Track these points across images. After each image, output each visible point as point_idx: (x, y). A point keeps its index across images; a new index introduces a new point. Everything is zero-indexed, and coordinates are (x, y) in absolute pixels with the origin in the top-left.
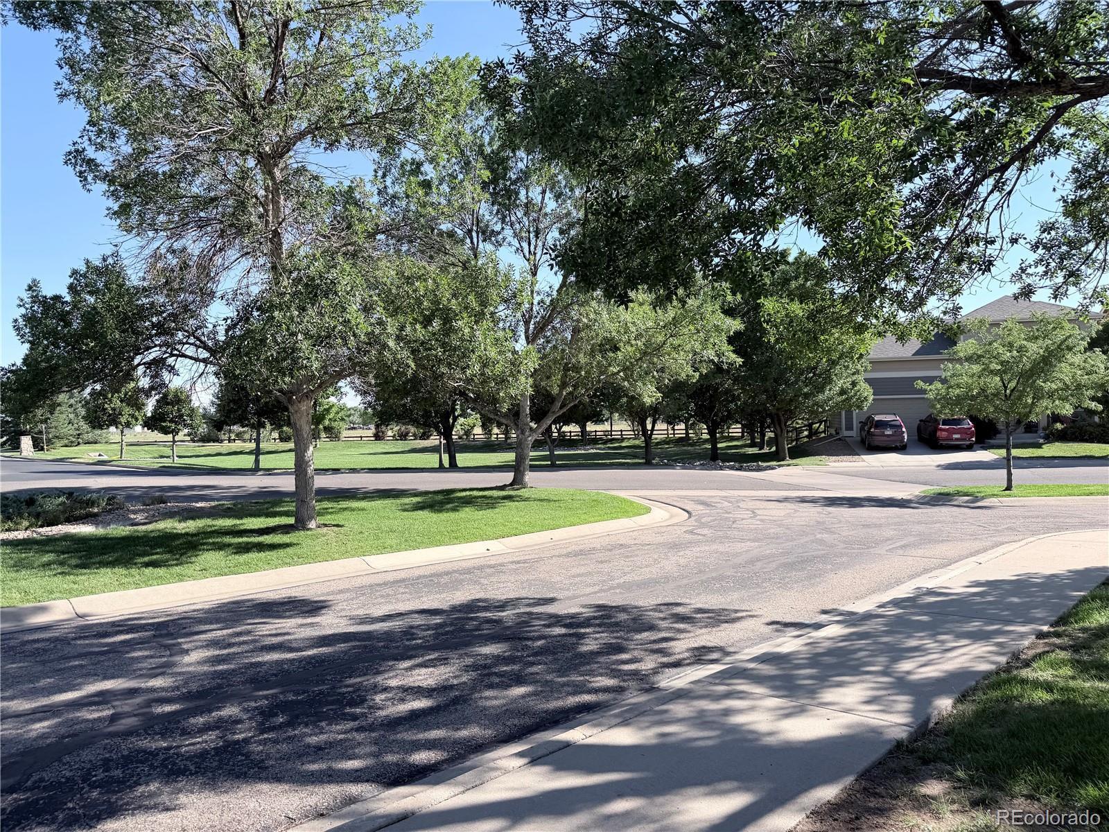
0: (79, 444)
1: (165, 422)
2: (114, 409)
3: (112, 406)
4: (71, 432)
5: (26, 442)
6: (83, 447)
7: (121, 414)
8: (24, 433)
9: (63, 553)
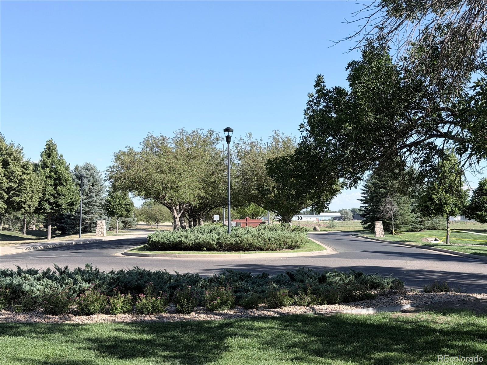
0: (421, 229)
1: (480, 211)
2: (440, 199)
3: (439, 196)
4: (413, 219)
5: (379, 226)
6: (424, 233)
7: (446, 204)
8: (378, 219)
9: (314, 335)
